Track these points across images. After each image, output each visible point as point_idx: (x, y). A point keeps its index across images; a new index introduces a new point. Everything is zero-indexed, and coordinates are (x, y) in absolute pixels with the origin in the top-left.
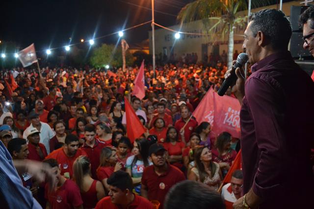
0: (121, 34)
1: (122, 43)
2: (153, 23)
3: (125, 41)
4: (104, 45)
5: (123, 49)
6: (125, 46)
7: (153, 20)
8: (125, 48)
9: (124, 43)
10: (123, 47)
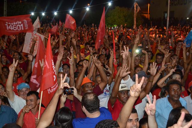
1: (135, 6)
3: (137, 4)
5: (135, 12)
6: (137, 9)
8: (137, 11)
9: (136, 6)
10: (135, 9)
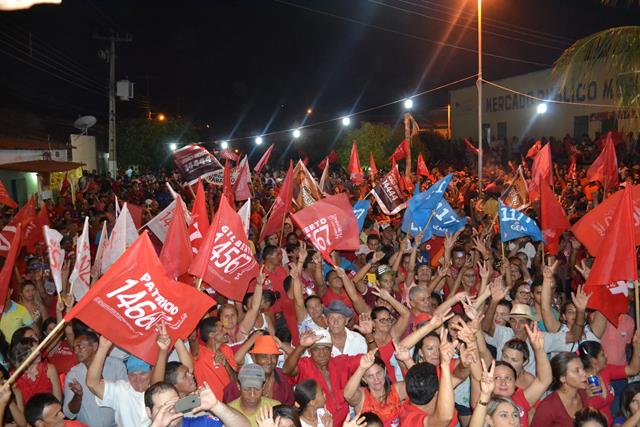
0: (409, 104)
1: (406, 122)
2: (480, 78)
3: (411, 117)
4: (367, 125)
5: (407, 134)
6: (411, 127)
7: (480, 73)
8: (411, 132)
9: (410, 120)
10: (407, 128)
